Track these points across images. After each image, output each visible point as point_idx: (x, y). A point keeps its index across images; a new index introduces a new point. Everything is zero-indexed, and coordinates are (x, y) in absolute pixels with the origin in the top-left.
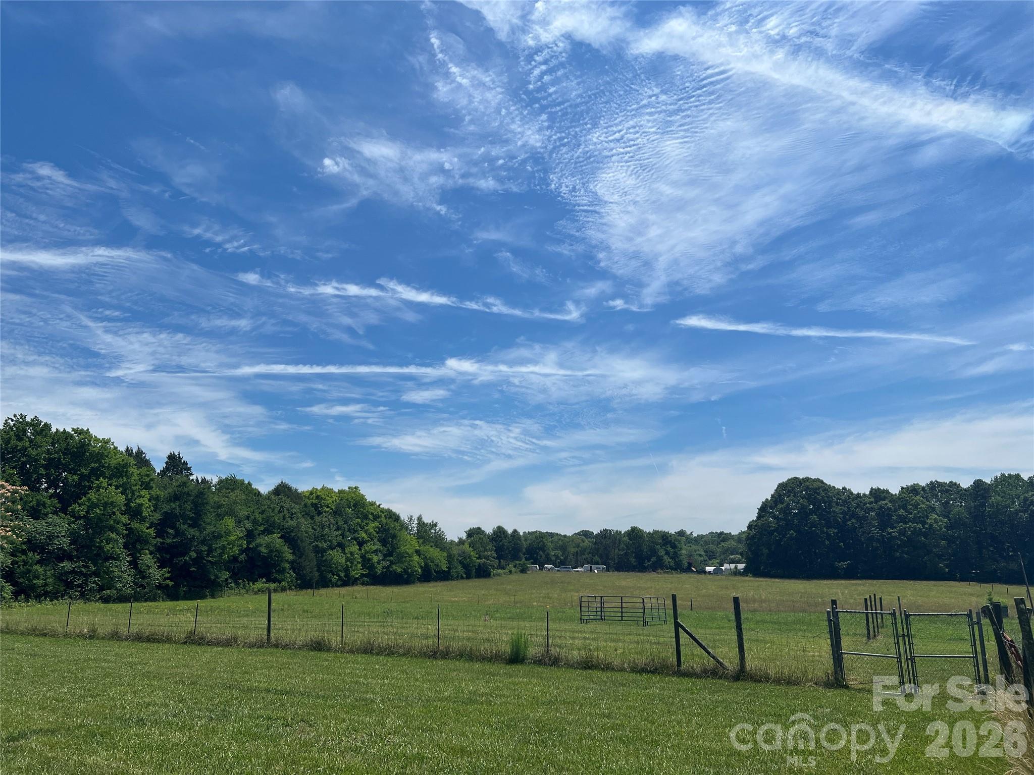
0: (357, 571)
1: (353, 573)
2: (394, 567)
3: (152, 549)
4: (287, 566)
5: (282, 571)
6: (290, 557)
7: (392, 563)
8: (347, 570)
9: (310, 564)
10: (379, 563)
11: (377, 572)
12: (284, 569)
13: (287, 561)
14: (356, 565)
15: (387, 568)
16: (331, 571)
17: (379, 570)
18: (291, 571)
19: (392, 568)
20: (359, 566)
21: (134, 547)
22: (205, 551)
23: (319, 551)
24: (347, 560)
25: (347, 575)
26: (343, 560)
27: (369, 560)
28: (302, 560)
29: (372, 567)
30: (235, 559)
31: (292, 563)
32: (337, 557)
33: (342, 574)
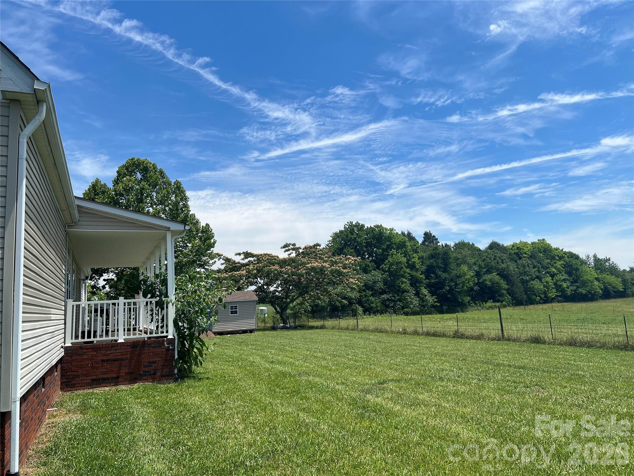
0: (553, 294)
1: (550, 295)
2: (580, 290)
3: (424, 286)
4: (505, 292)
5: (502, 295)
6: (506, 287)
7: (578, 287)
8: (545, 293)
9: (519, 291)
10: (568, 287)
11: (567, 294)
12: (503, 294)
13: (504, 289)
14: (551, 290)
15: (575, 291)
16: (535, 294)
17: (569, 292)
18: (508, 295)
19: (579, 290)
20: (554, 290)
21: (415, 285)
22: (454, 285)
23: (524, 282)
24: (544, 286)
25: (546, 297)
26: (542, 287)
27: (560, 286)
28: (514, 288)
29: (563, 291)
30: (472, 289)
31: (507, 290)
32: (537, 285)
33: (542, 296)
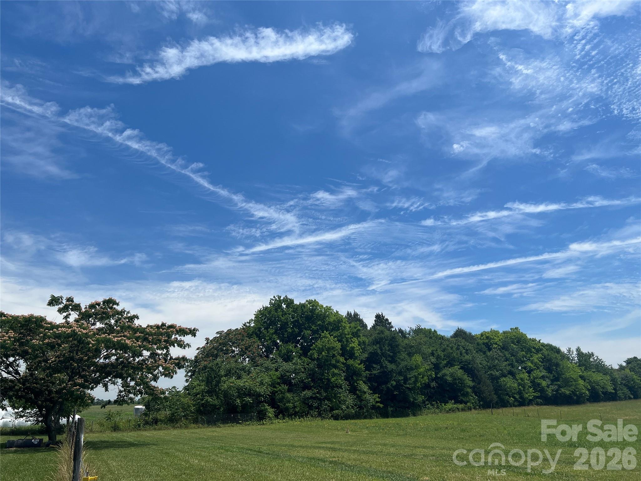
0: (530, 394)
1: (527, 395)
2: (563, 390)
3: (364, 379)
4: (469, 390)
5: (466, 394)
6: (471, 384)
7: (560, 387)
8: (520, 393)
9: (488, 389)
10: (548, 387)
11: (548, 395)
12: (467, 393)
13: (469, 387)
14: (528, 389)
15: (557, 391)
16: (507, 394)
17: (549, 392)
18: (473, 395)
19: (561, 390)
20: (531, 390)
21: (352, 378)
22: (402, 380)
23: (494, 379)
24: (519, 384)
25: (521, 397)
26: (516, 385)
27: (539, 384)
28: (481, 386)
29: (542, 390)
30: (427, 386)
31: (473, 388)
32: (509, 382)
33: (517, 397)
